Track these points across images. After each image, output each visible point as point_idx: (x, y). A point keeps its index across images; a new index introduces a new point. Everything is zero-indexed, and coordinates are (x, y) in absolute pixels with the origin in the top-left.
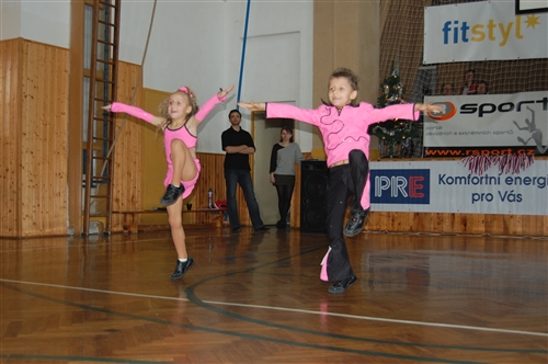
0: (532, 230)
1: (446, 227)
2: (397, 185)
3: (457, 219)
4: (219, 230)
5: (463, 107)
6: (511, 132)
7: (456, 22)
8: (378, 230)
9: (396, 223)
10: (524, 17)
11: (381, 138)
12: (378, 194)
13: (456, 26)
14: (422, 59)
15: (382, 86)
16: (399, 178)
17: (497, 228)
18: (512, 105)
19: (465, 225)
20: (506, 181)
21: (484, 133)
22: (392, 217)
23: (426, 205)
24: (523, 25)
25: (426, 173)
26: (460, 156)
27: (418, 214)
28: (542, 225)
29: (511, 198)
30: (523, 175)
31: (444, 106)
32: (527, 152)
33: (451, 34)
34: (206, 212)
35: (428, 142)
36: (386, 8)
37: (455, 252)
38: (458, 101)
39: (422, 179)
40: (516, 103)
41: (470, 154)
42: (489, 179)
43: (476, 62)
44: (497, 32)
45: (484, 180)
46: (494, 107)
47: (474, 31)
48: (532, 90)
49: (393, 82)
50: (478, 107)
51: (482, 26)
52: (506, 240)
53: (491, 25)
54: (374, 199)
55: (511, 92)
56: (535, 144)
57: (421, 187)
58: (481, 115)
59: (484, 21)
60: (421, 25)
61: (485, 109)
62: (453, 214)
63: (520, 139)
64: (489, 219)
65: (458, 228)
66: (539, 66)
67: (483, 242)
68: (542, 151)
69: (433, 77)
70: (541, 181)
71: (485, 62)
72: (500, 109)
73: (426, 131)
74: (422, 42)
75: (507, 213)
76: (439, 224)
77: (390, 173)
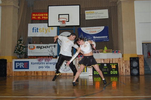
0: (52, 74)
1: (33, 74)
2: (21, 65)
3: (35, 72)
5: (37, 47)
6: (47, 53)
7: (35, 28)
8: (16, 76)
9: (21, 74)
10: (50, 28)
11: (17, 54)
12: (17, 67)
14: (28, 35)
15: (18, 41)
16: (22, 63)
17: (44, 74)
18: (48, 47)
20: (46, 63)
21: (42, 53)
22: (20, 72)
23: (28, 69)
24: (50, 29)
25: (28, 62)
26: (36, 58)
27: (26, 72)
29: (47, 67)
30: (50, 62)
31: (33, 47)
32: (51, 57)
33: (34, 30)
35: (29, 55)
36: (19, 23)
37: (35, 80)
38: (36, 45)
39: (27, 63)
41: (38, 57)
42: (42, 63)
43: (40, 37)
44: (44, 30)
47: (39, 30)
48: (52, 43)
49: (20, 41)
50: (40, 47)
51: (41, 29)
52: (46, 77)
53: (43, 29)
54: (15, 68)
55: (48, 44)
56: (53, 55)
57: (27, 65)
58: (41, 49)
60: (27, 28)
61: (42, 47)
63: (49, 54)
64: (43, 72)
65: (36, 74)
67: (41, 77)
68: (54, 57)
69: (31, 40)
70: (54, 63)
71: (42, 37)
72: (45, 48)
73: (28, 52)
74: (28, 31)
75: (46, 71)
76: (31, 74)
77: (19, 62)
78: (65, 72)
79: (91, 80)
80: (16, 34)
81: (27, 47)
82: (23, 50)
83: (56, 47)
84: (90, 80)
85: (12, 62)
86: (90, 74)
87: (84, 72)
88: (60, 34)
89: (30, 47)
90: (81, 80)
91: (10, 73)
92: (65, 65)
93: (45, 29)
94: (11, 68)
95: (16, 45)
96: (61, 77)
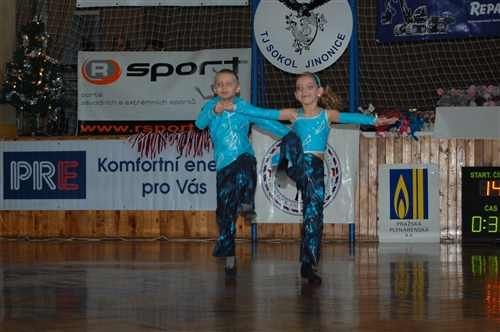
1: (109, 229)
2: (42, 174)
3: (123, 218)
5: (130, 68)
6: (192, 102)
8: (15, 236)
9: (40, 226)
11: (18, 109)
12: (15, 186)
16: (44, 164)
17: (175, 229)
18: (193, 66)
19: (134, 226)
20: (186, 166)
21: (158, 103)
22: (34, 217)
23: (82, 200)
25: (80, 157)
26: (127, 134)
27: (70, 212)
29: (193, 188)
30: (207, 158)
31: (106, 66)
35: (83, 114)
37: (121, 263)
38: (124, 59)
39: (75, 164)
40: (198, 65)
41: (141, 130)
42: (163, 164)
43: (146, 8)
45: (158, 165)
46: (170, 68)
48: (219, 47)
49: (34, 30)
50: (150, 68)
52: (187, 245)
54: (9, 194)
55: (192, 49)
57: (75, 175)
58: (153, 79)
61: (160, 70)
62: (118, 212)
64: (165, 217)
65: (125, 230)
66: (227, 15)
67: (157, 248)
69: (96, 26)
72: (179, 71)
73: (81, 100)
75: (188, 209)
76: (99, 225)
77: (31, 157)
79: (451, 269)
81: (75, 68)
82: (52, 86)
84: (444, 270)
86: (444, 233)
87: (409, 216)
89: (88, 67)
90: (393, 265)
95: (11, 55)
96: (274, 245)
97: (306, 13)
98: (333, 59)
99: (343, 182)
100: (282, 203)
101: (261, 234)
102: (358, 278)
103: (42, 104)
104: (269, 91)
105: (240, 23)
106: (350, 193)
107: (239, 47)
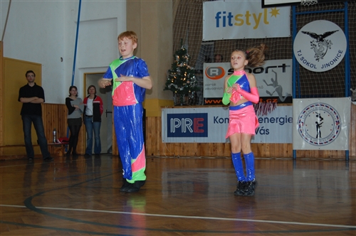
0: (276, 154)
1: (219, 152)
2: (186, 125)
3: (226, 146)
4: (61, 158)
5: (229, 71)
6: (262, 87)
7: (224, 13)
8: (173, 156)
9: (185, 151)
10: (269, 10)
11: (174, 92)
12: (173, 131)
13: (224, 15)
14: (202, 37)
15: (174, 56)
16: (187, 120)
18: (262, 69)
22: (182, 146)
23: (206, 138)
24: (269, 15)
25: (205, 116)
27: (200, 144)
28: (283, 149)
29: (262, 132)
30: (269, 116)
31: (217, 70)
32: (272, 101)
33: (221, 21)
34: (52, 145)
35: (206, 95)
36: (177, 3)
37: (225, 169)
38: (226, 66)
39: (202, 120)
40: (265, 68)
43: (238, 40)
44: (251, 19)
46: (251, 70)
47: (236, 19)
48: (275, 59)
49: (182, 53)
51: (242, 16)
52: (259, 160)
53: (248, 15)
54: (170, 135)
57: (202, 125)
59: (243, 12)
60: (201, 14)
62: (224, 144)
63: (268, 92)
65: (227, 153)
66: (279, 42)
68: (282, 100)
69: (212, 50)
70: (282, 120)
71: (244, 39)
72: (254, 72)
73: (205, 87)
74: (201, 25)
75: (260, 142)
76: (214, 150)
77: (180, 116)
78: (316, 148)
80: (168, 35)
81: (202, 71)
82: (190, 81)
83: (289, 70)
85: (161, 117)
88: (302, 30)
89: (208, 71)
91: (154, 147)
92: (318, 126)
93: (254, 15)
94: (158, 133)
95: (171, 66)
96: (305, 161)
97: (321, 40)
98: (336, 64)
99: (342, 128)
100: (309, 139)
101: (298, 155)
102: (351, 179)
103: (186, 90)
104: (302, 81)
105: (286, 46)
106: (346, 134)
107: (286, 58)
